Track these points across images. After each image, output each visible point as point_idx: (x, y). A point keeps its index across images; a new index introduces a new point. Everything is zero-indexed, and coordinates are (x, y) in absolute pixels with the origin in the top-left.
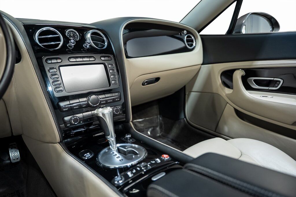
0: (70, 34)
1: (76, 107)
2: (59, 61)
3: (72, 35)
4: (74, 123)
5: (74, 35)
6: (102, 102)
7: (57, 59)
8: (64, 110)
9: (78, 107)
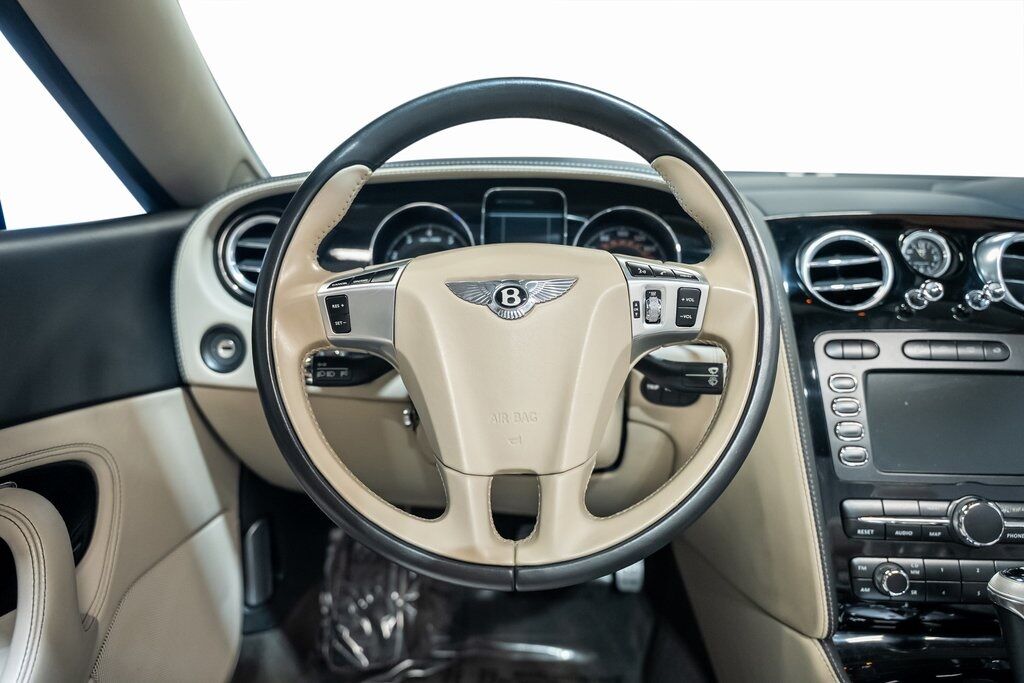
0: (915, 250)
1: (904, 533)
2: (868, 350)
3: (922, 252)
4: (886, 589)
5: (928, 252)
6: (1012, 536)
7: (862, 342)
8: (859, 532)
9: (910, 533)
